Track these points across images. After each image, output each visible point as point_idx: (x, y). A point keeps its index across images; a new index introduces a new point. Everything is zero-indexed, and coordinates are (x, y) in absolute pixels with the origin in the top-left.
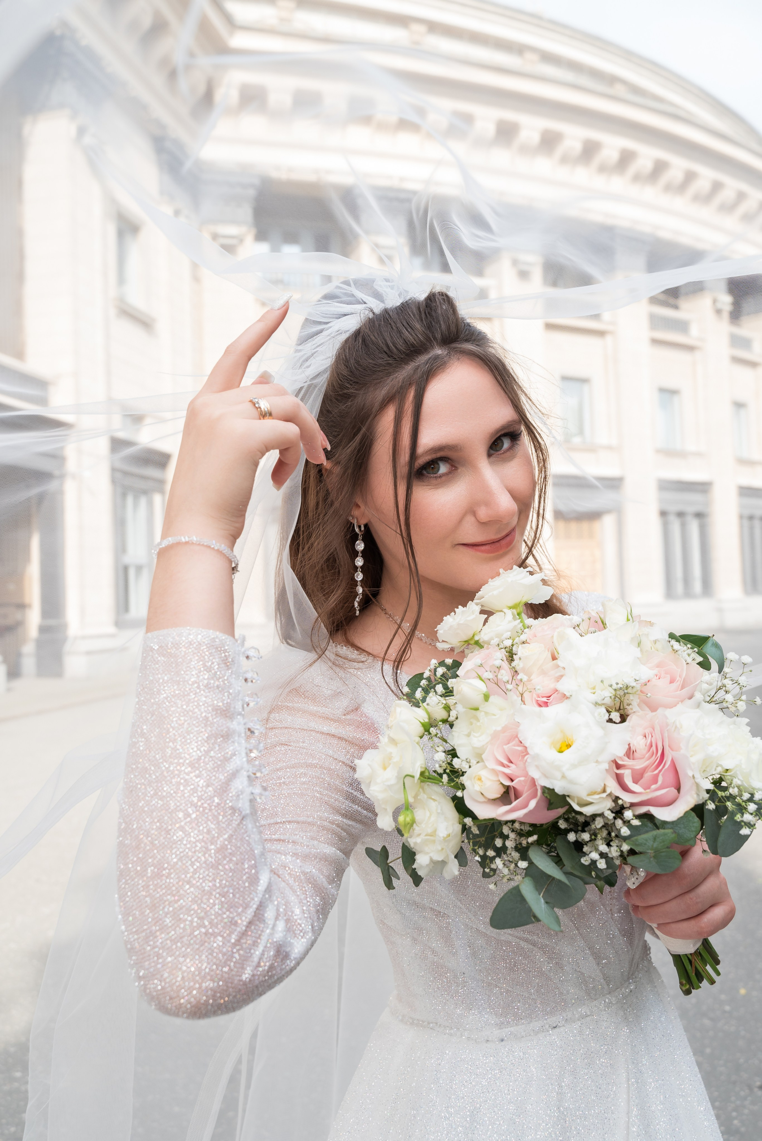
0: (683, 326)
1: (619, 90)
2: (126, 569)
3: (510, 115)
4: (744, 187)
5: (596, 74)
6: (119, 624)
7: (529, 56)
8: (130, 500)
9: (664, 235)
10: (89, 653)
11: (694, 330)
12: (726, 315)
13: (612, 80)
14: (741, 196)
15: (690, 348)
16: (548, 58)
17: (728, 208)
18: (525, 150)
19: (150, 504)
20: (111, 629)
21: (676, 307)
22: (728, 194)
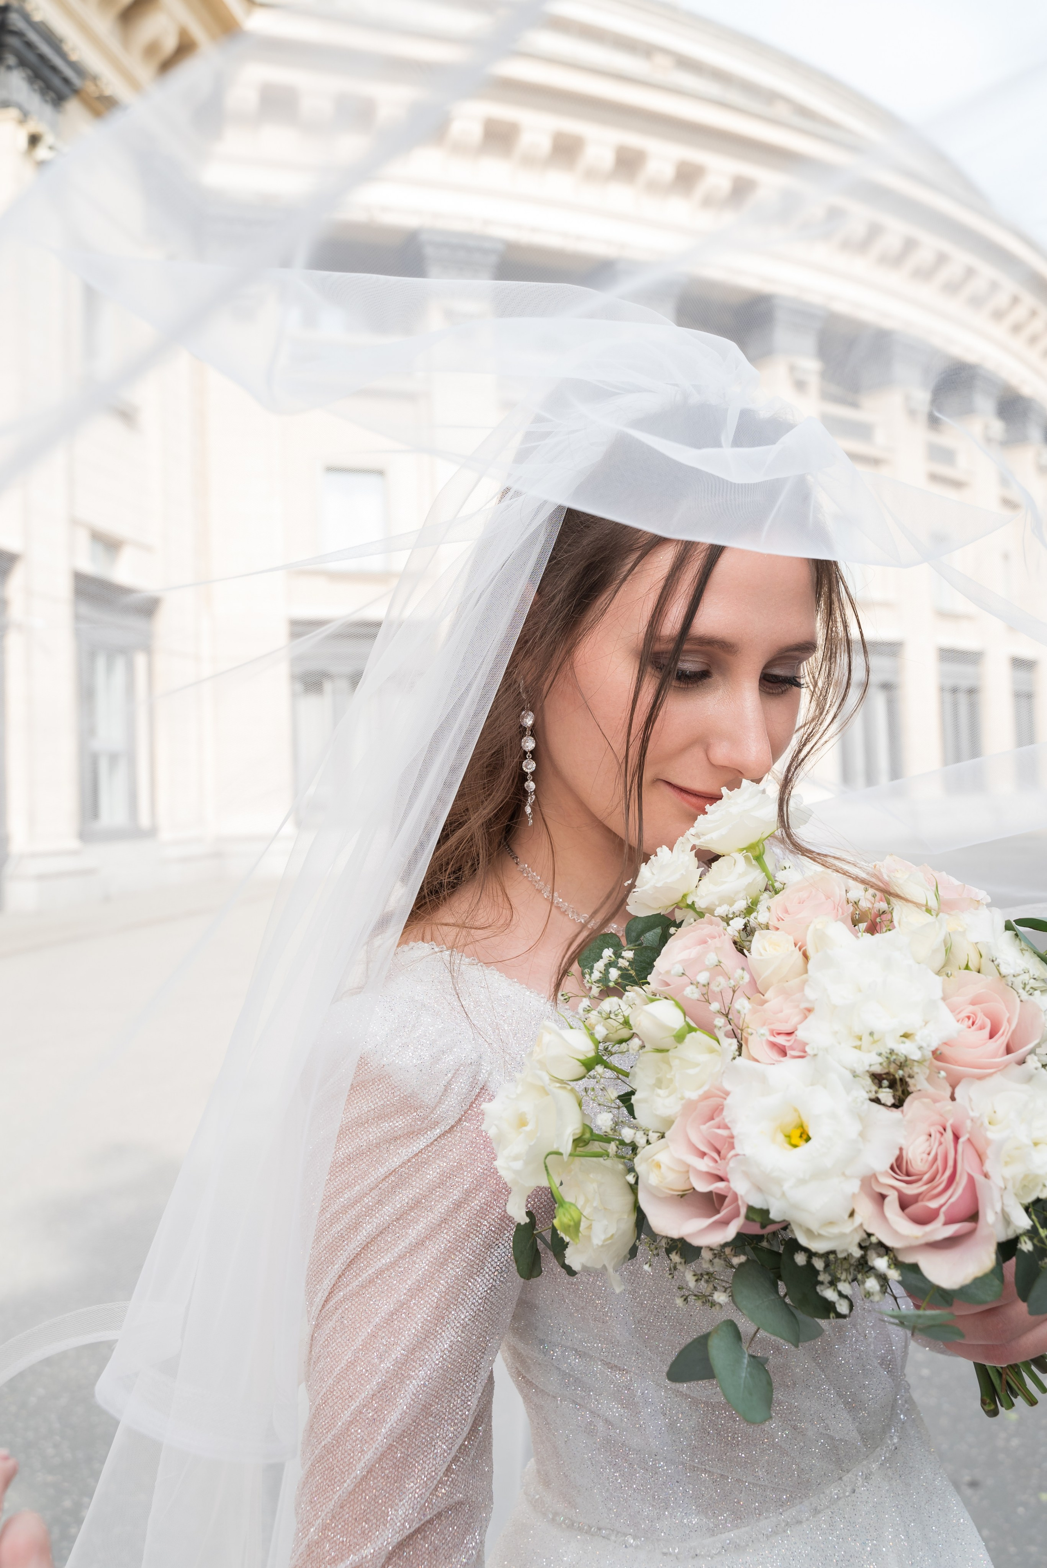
0: (863, 431)
1: (781, 110)
2: (94, 760)
3: (633, 140)
4: (946, 246)
5: (749, 88)
6: (85, 835)
7: (661, 60)
8: (101, 663)
9: (841, 307)
10: (41, 877)
11: (880, 437)
12: (922, 418)
13: (772, 96)
14: (942, 259)
15: (875, 462)
16: (685, 63)
17: (924, 274)
18: (654, 187)
19: (130, 669)
20: (73, 843)
21: (854, 405)
22: (924, 256)
